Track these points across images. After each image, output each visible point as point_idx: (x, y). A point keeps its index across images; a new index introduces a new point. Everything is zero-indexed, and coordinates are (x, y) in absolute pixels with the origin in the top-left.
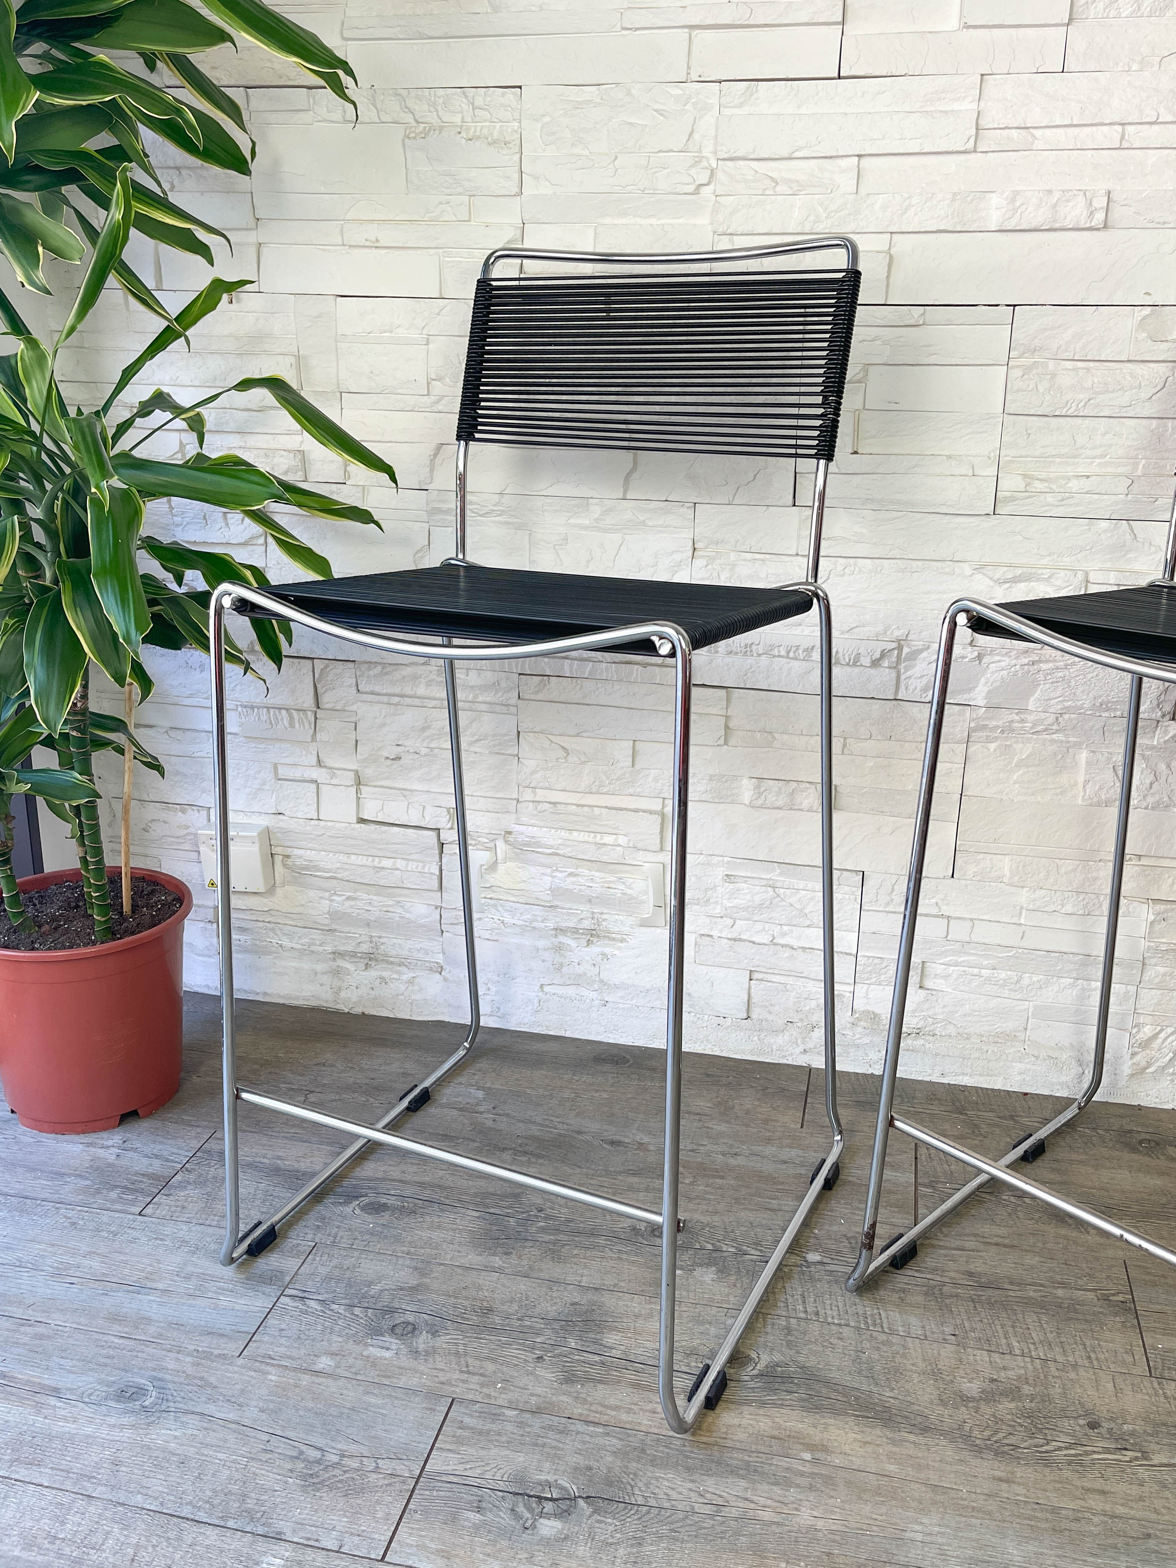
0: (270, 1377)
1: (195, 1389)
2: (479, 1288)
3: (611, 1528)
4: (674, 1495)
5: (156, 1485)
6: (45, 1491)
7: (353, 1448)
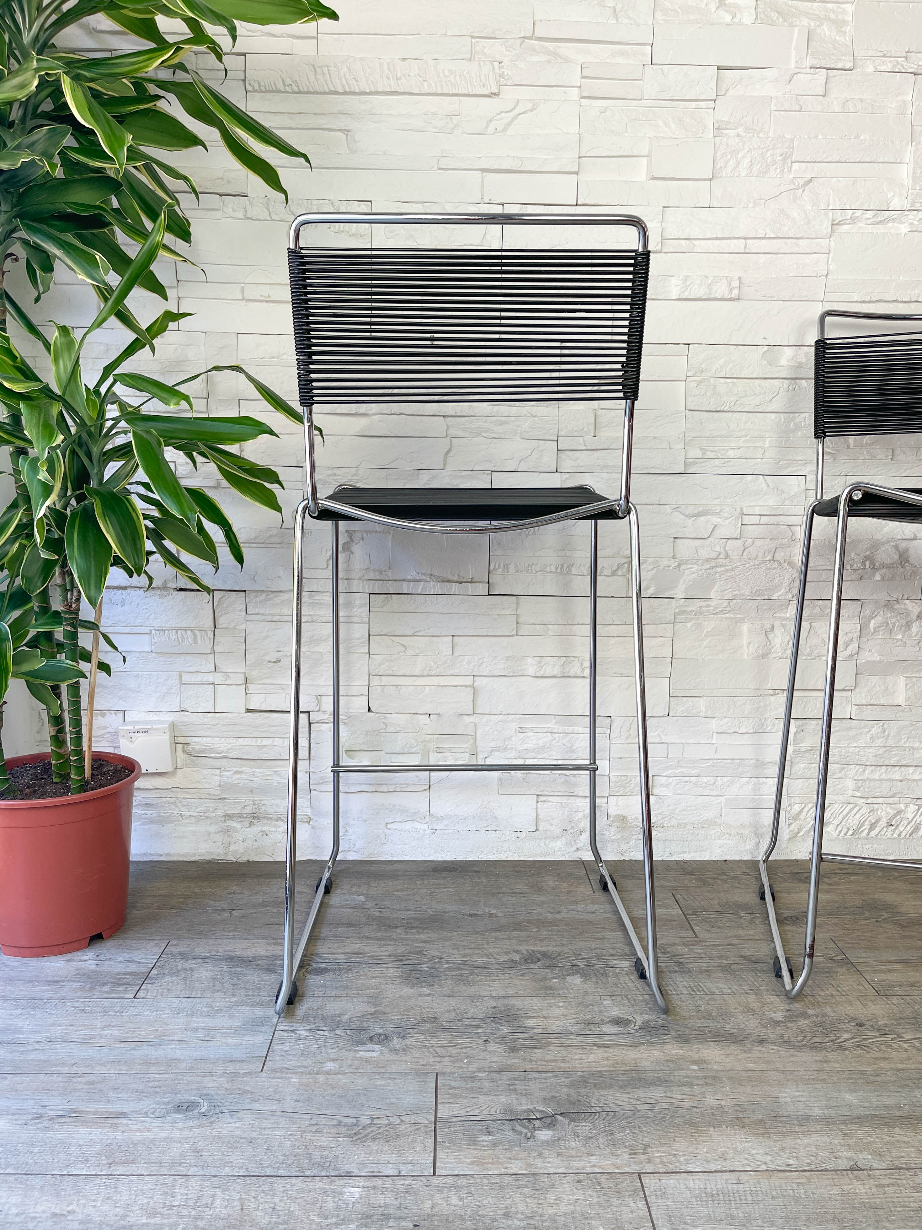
0: (292, 1080)
1: (237, 1096)
2: (421, 1007)
3: (587, 1128)
4: (620, 1103)
5: (236, 1158)
6: (147, 1178)
7: (378, 1113)
